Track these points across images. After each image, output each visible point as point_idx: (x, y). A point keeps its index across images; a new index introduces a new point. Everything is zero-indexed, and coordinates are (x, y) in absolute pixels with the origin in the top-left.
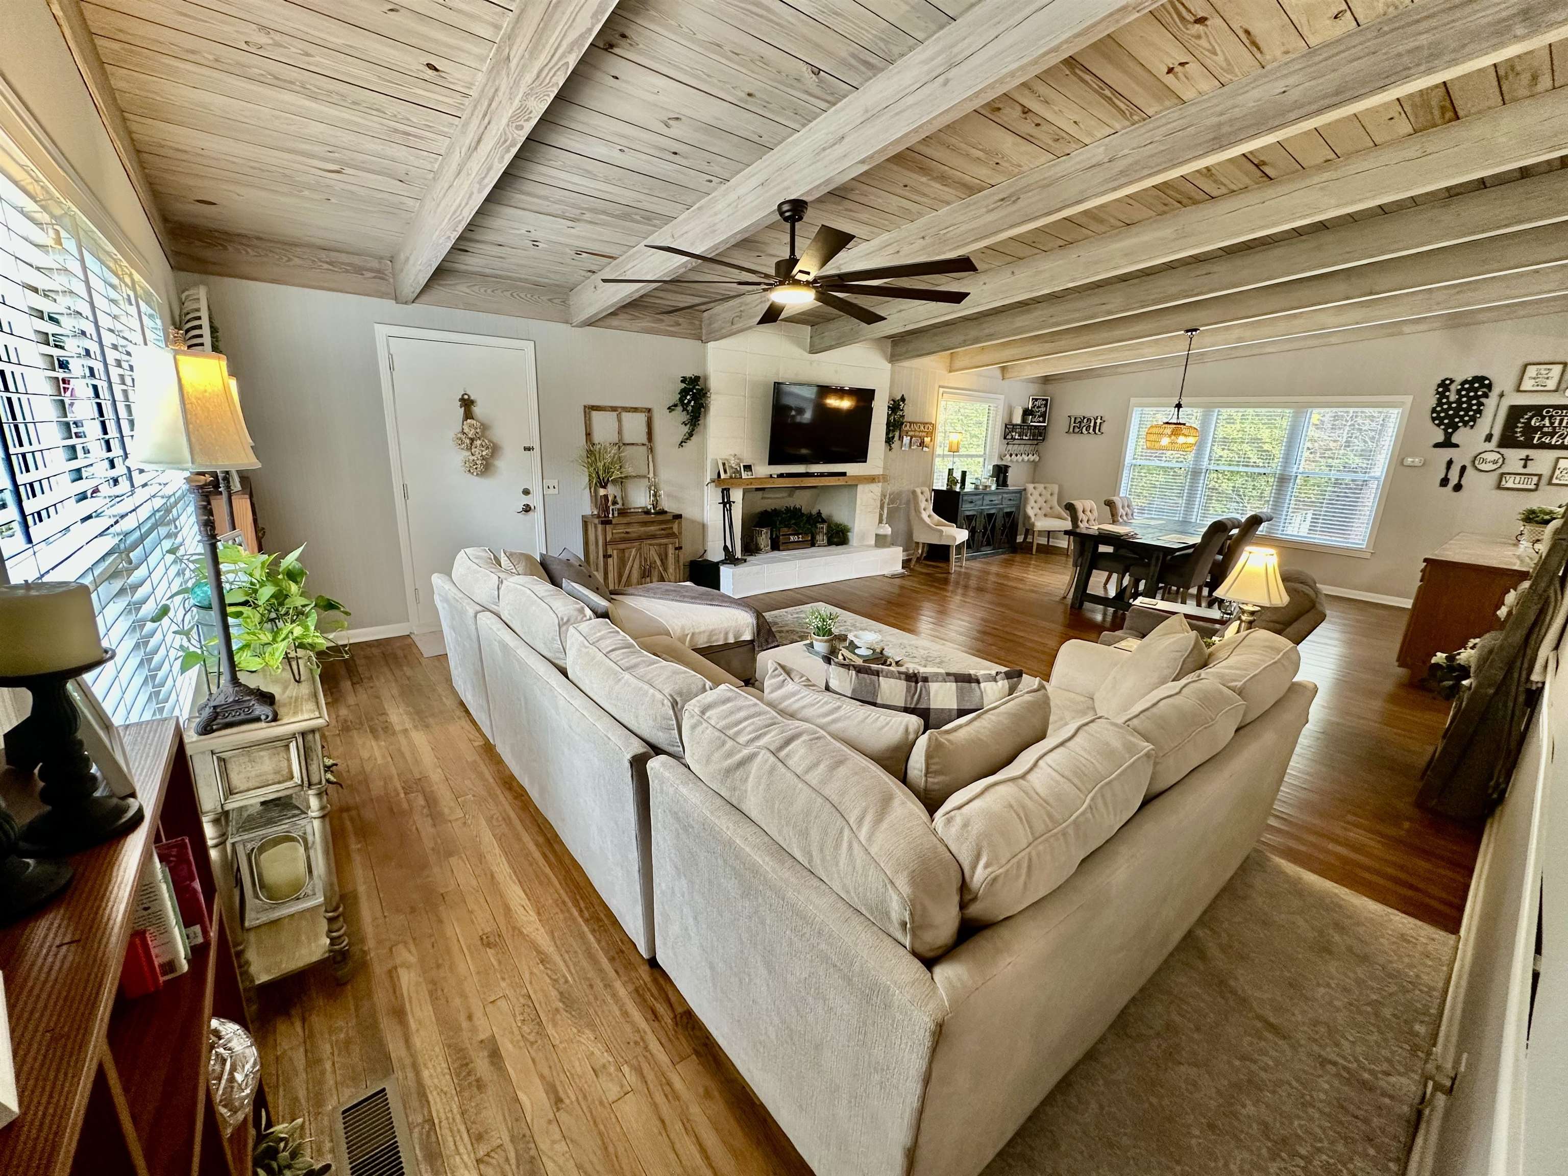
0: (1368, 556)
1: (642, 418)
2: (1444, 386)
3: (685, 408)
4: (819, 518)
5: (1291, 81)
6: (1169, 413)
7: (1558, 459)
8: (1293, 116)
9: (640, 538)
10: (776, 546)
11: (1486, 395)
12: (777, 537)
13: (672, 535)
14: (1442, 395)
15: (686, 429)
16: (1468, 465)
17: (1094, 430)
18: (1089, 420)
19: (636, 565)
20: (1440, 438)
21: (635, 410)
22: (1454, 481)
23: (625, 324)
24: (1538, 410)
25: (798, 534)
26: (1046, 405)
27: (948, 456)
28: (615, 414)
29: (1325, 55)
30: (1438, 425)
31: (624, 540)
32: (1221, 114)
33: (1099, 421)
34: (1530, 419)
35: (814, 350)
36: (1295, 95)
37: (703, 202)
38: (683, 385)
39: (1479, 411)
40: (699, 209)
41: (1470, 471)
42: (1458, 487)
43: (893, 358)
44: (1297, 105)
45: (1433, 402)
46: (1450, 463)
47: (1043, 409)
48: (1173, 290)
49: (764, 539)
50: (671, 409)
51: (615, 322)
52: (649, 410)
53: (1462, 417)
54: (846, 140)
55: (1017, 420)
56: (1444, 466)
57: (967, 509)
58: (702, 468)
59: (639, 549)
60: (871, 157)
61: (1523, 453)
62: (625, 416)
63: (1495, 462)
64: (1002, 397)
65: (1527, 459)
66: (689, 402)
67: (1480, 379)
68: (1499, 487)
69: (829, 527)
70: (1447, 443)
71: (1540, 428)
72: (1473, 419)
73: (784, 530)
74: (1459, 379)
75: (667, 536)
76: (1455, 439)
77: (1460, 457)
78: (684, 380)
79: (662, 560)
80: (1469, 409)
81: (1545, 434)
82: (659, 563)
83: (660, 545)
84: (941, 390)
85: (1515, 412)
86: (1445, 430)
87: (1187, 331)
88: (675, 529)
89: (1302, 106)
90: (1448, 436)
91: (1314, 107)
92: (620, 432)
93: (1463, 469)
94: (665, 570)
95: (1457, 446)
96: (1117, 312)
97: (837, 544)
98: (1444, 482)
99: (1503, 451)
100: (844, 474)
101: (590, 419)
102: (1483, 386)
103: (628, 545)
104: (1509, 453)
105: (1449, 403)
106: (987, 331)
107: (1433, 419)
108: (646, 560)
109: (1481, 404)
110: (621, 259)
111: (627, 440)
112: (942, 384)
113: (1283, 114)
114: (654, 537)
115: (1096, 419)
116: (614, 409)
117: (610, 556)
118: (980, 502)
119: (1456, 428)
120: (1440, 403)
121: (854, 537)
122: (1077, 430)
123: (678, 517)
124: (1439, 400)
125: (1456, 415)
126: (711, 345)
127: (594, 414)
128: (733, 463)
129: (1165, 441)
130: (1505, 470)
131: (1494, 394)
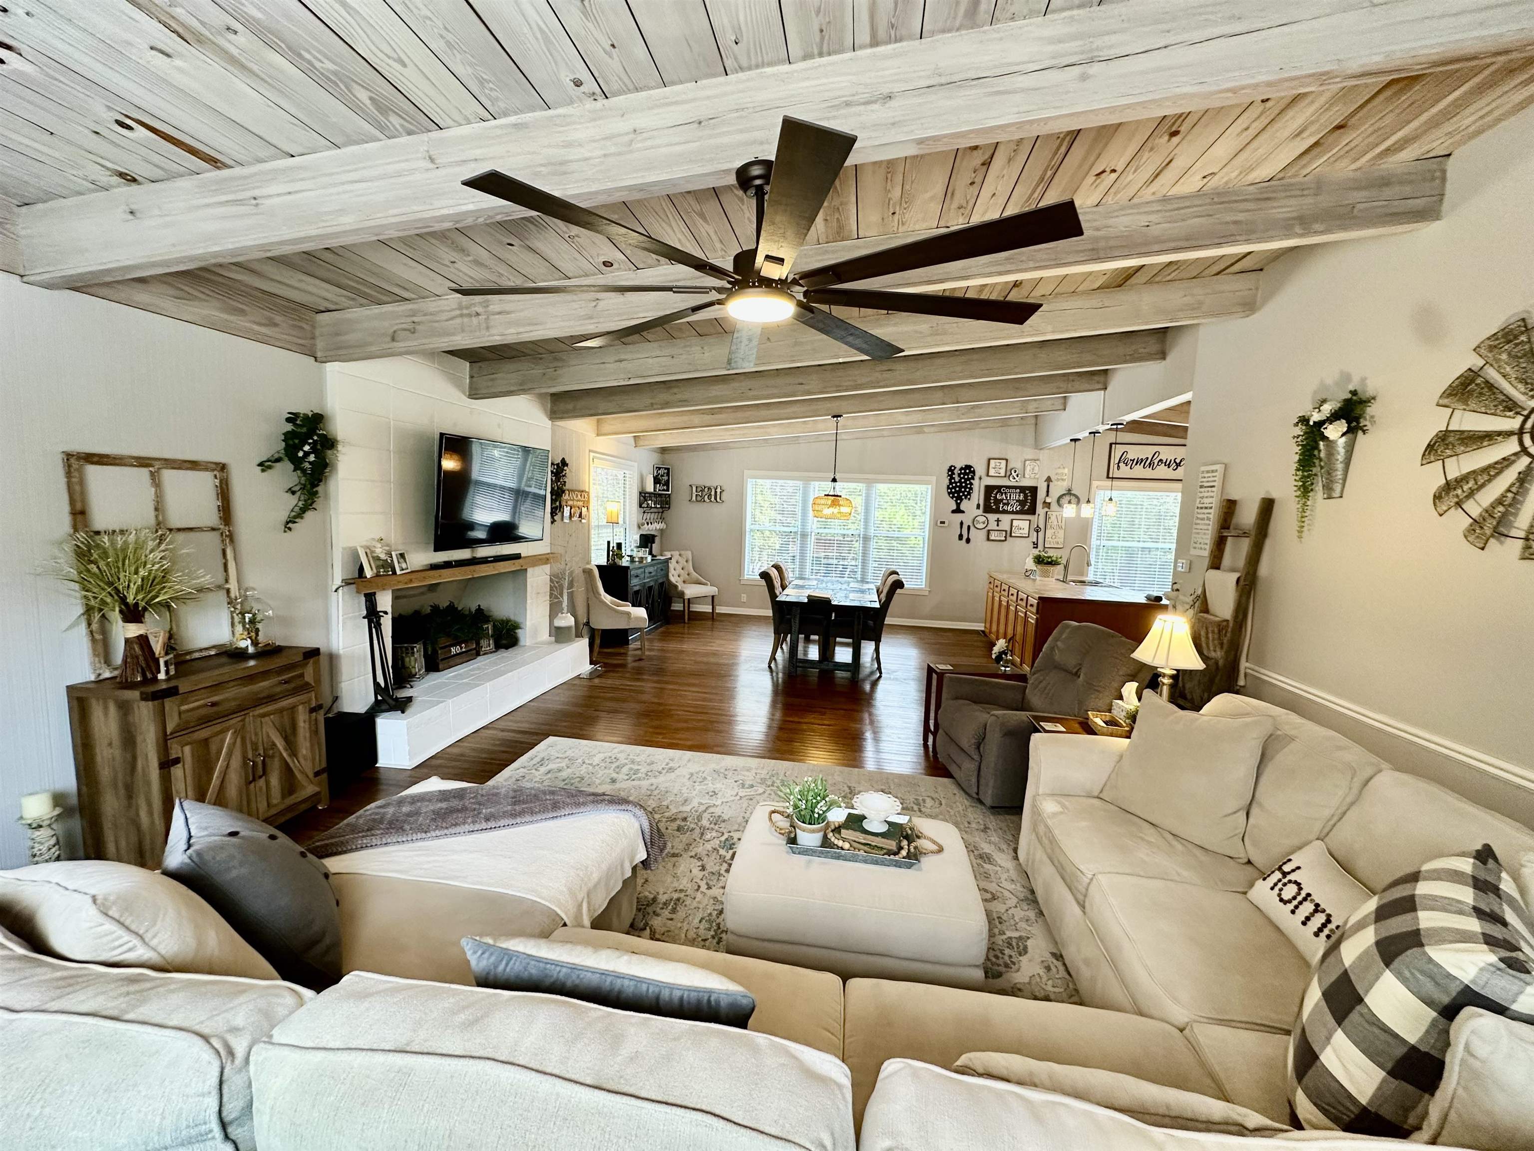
0: (927, 593)
1: (206, 482)
2: (951, 470)
3: (297, 464)
4: (481, 616)
5: (1153, 218)
6: (828, 487)
7: (1012, 520)
8: (1156, 248)
9: (243, 708)
10: (433, 666)
11: (973, 478)
12: (435, 652)
13: (305, 687)
14: (951, 477)
15: (292, 501)
16: (971, 525)
17: (716, 499)
18: (709, 488)
19: (236, 762)
20: (954, 507)
21: (193, 465)
22: (965, 537)
23: (168, 304)
24: (999, 488)
25: (459, 644)
26: (668, 474)
27: (605, 526)
28: (144, 472)
29: (1176, 206)
30: (952, 498)
31: (205, 721)
32: (1098, 229)
33: (719, 490)
34: (996, 494)
35: (474, 394)
36: (1155, 231)
37: (527, 117)
38: (289, 427)
39: (971, 489)
40: (515, 125)
41: (972, 528)
42: (968, 541)
43: (554, 415)
44: (1158, 240)
45: (947, 482)
46: (962, 523)
47: (666, 478)
48: (864, 380)
49: (416, 661)
50: (264, 466)
51: (142, 296)
52: (223, 467)
53: (963, 492)
54: (892, 104)
55: (650, 487)
56: (959, 526)
57: (635, 583)
58: (325, 563)
59: (240, 732)
60: (935, 139)
61: (996, 516)
62: (169, 476)
63: (984, 523)
64: (636, 464)
65: (998, 521)
66: (307, 454)
67: (968, 467)
68: (988, 539)
69: (494, 626)
70: (958, 511)
71: (1002, 500)
72: (969, 494)
73: (443, 641)
74: (958, 466)
75: (295, 692)
76: (962, 507)
77: (967, 519)
78: (293, 418)
79: (286, 739)
80: (966, 487)
81: (1004, 504)
82: (280, 744)
83: (281, 711)
84: (592, 454)
85: (989, 489)
86: (956, 501)
87: (834, 417)
88: (309, 677)
89: (1164, 242)
90: (958, 505)
91: (1173, 245)
92: (159, 508)
93: (969, 527)
94: (294, 753)
95: (963, 512)
96: (814, 394)
97: (507, 647)
98: (961, 537)
99: (986, 515)
100: (517, 557)
101: (82, 482)
102: (971, 472)
103: (218, 728)
104: (989, 516)
105: (955, 483)
106: (679, 396)
107: (949, 493)
108: (255, 749)
109: (971, 484)
110: (237, 171)
111: (175, 521)
112: (591, 448)
113: (1146, 244)
114: (271, 698)
115: (716, 489)
116: (142, 462)
117: (177, 761)
118: (642, 576)
119: (961, 500)
120: (951, 483)
121: (526, 636)
122: (699, 498)
123: (313, 653)
124: (950, 480)
125: (960, 491)
126: (332, 368)
127: (93, 472)
128: (381, 553)
129: (828, 511)
130: (989, 528)
131: (977, 477)
